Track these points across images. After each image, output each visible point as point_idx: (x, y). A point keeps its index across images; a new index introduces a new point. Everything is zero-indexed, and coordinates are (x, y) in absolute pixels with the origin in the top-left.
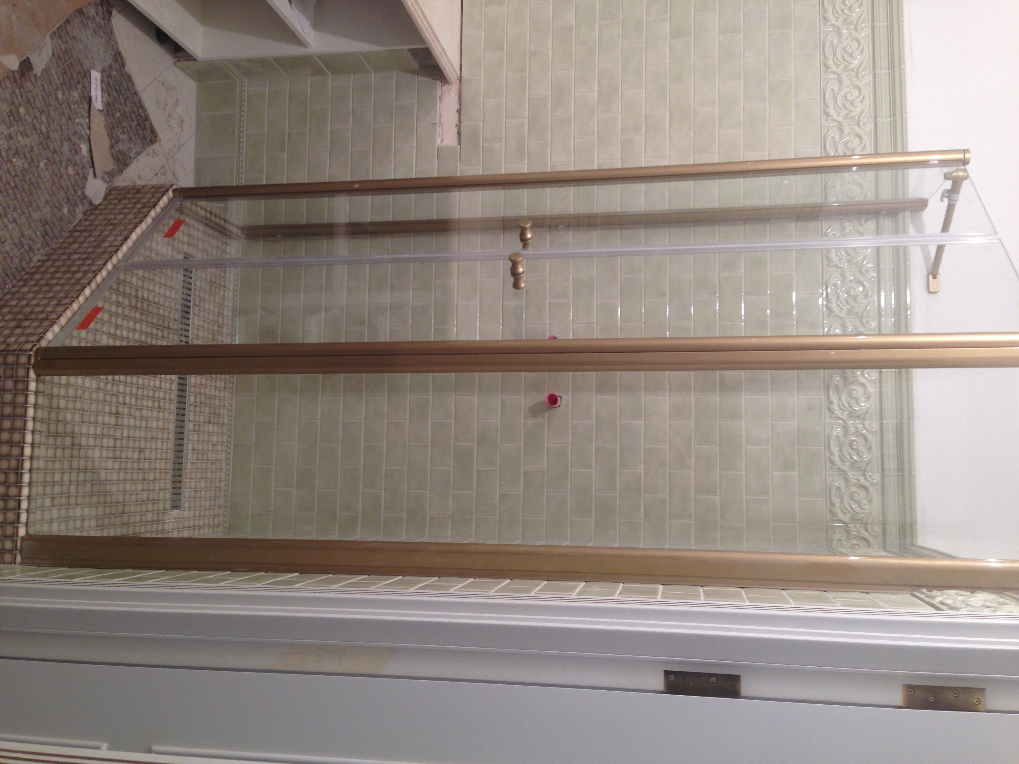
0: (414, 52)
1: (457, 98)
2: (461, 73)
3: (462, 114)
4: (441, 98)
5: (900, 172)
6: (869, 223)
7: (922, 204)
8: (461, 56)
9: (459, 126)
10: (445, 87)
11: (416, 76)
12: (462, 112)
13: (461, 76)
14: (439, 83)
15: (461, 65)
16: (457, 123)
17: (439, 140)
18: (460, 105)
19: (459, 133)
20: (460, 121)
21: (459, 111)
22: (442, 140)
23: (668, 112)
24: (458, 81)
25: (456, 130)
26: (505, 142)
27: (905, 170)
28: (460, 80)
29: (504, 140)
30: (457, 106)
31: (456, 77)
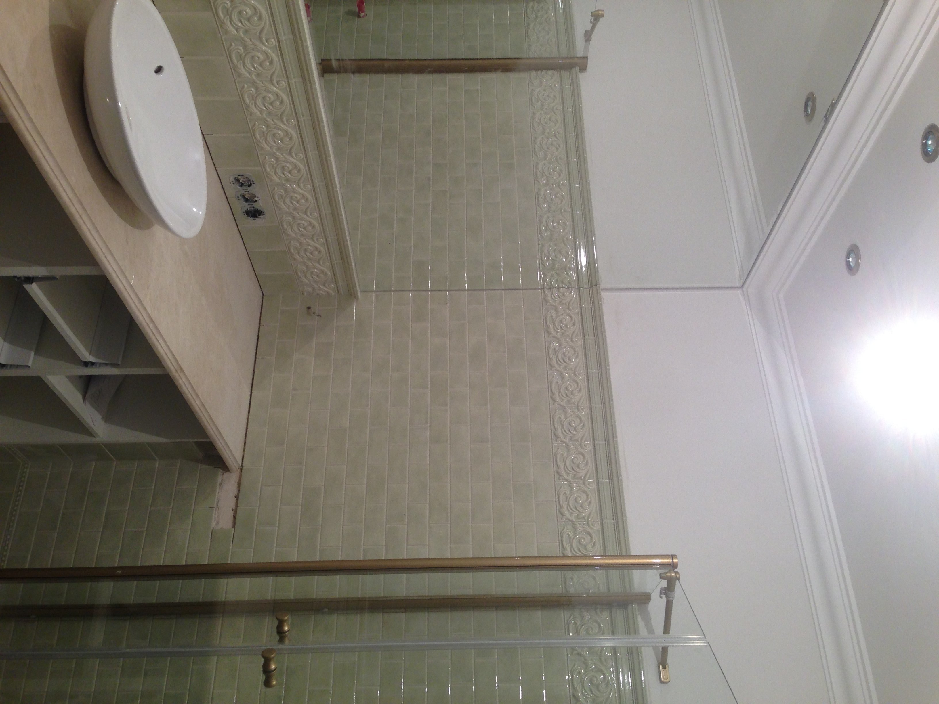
0: (199, 445)
1: (236, 485)
2: (242, 463)
3: (239, 501)
4: (221, 484)
5: (626, 572)
6: (604, 613)
7: (645, 598)
8: (244, 449)
9: (235, 511)
10: (227, 475)
11: (200, 465)
12: (240, 497)
13: (242, 466)
14: (220, 471)
15: (243, 456)
16: (234, 507)
17: (214, 523)
18: (239, 491)
19: (235, 517)
20: (237, 506)
21: (237, 497)
22: (217, 523)
23: (428, 505)
24: (239, 470)
25: (232, 513)
26: (278, 527)
27: (630, 571)
28: (241, 470)
29: (277, 525)
30: (236, 493)
31: (237, 466)
